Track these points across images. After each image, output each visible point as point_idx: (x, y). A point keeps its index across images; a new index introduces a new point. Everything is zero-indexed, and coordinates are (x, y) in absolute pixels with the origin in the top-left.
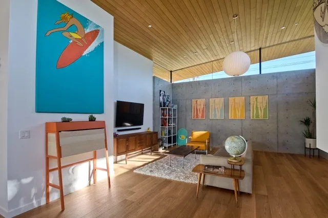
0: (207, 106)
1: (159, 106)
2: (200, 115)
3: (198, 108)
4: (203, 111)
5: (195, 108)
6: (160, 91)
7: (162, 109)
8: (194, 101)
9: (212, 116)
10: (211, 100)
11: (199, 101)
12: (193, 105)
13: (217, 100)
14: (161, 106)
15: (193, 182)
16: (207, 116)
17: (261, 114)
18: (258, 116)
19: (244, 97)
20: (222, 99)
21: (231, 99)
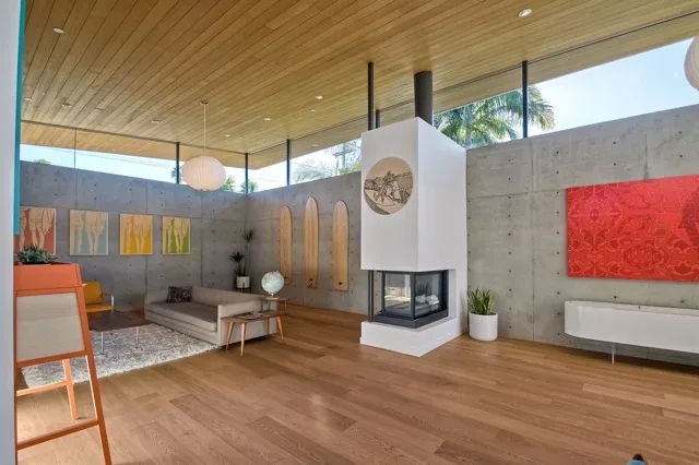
0: (62, 225)
3: (32, 229)
4: (49, 236)
5: (22, 229)
9: (76, 250)
10: (72, 212)
11: (36, 212)
13: (91, 216)
15: (201, 351)
16: (64, 250)
17: (179, 247)
18: (174, 250)
19: (151, 217)
20: (105, 216)
21: (124, 217)
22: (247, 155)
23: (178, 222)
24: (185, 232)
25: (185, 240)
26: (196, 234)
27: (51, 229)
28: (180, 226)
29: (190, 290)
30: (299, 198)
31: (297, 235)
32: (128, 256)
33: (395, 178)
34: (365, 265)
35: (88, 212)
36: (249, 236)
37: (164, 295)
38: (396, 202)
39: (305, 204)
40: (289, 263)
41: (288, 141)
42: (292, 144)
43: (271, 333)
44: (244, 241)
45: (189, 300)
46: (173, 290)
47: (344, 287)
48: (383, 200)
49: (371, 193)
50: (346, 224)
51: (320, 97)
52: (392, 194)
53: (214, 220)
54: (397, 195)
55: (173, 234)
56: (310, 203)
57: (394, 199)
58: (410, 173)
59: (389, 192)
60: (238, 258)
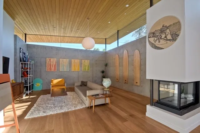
0: (58, 63)
1: (19, 61)
2: (53, 68)
3: (51, 64)
4: (55, 66)
5: (49, 64)
6: (20, 48)
7: (22, 63)
8: (48, 59)
9: (61, 70)
10: (60, 59)
11: (52, 60)
12: (47, 62)
14: (21, 61)
15: (81, 108)
16: (58, 69)
17: (87, 68)
18: (85, 70)
19: (79, 60)
20: (68, 60)
21: (73, 60)
22: (106, 39)
23: (86, 61)
24: (88, 64)
25: (88, 66)
26: (91, 65)
27: (55, 64)
28: (87, 63)
29: (86, 82)
30: (122, 51)
31: (121, 64)
32: (74, 71)
33: (167, 28)
34: (149, 77)
35: (64, 59)
36: (106, 65)
37: (80, 84)
38: (168, 42)
39: (123, 52)
40: (118, 74)
41: (118, 31)
42: (119, 32)
43: (107, 102)
44: (105, 67)
45: (86, 85)
46: (82, 82)
47: (138, 84)
48: (159, 42)
49: (152, 40)
50: (139, 59)
51: (127, 6)
52: (166, 37)
53: (96, 60)
54: (169, 37)
55: (85, 65)
56: (125, 52)
57: (167, 40)
58: (179, 22)
59: (163, 36)
60: (103, 72)
